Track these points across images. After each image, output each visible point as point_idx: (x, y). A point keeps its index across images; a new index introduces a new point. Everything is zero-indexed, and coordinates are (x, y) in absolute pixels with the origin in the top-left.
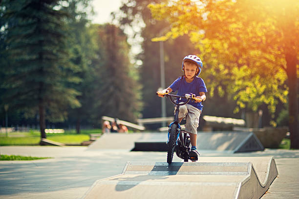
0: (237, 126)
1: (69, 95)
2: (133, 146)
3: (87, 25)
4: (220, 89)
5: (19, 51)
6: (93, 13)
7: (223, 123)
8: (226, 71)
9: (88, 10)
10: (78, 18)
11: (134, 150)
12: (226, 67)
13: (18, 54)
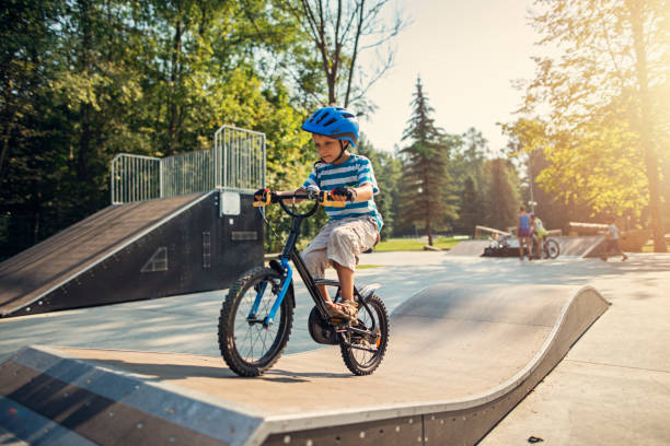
0: (602, 229)
1: (450, 210)
2: (483, 252)
3: (485, 161)
4: (575, 196)
5: (410, 178)
6: (488, 151)
7: (588, 228)
8: (582, 180)
9: (484, 150)
10: (477, 156)
11: (484, 255)
12: (583, 176)
13: (408, 181)
